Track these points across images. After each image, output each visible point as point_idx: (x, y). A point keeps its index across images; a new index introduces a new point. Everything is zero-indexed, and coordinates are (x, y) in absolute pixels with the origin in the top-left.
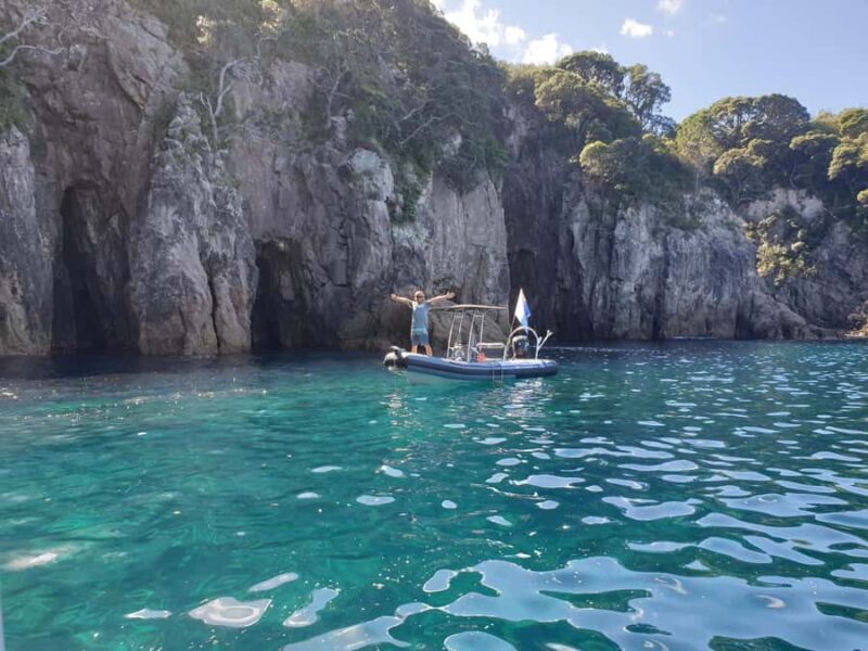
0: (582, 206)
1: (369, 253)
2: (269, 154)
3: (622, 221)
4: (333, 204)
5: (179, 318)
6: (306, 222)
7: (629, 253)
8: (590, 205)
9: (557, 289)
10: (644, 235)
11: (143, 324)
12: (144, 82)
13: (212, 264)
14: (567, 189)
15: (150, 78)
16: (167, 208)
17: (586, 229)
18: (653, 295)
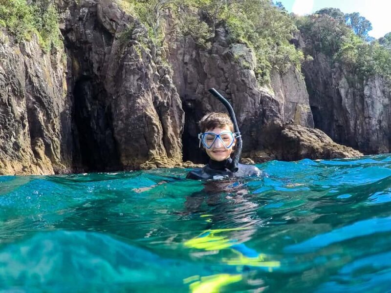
0: (344, 80)
1: (247, 101)
2: (181, 54)
3: (367, 86)
4: (221, 76)
5: (145, 140)
6: (204, 89)
7: (373, 102)
8: (348, 79)
9: (335, 126)
10: (379, 93)
11: (123, 147)
12: (115, 21)
13: (161, 109)
14: (334, 72)
15: (118, 19)
16: (134, 76)
17: (347, 92)
18: (387, 125)
